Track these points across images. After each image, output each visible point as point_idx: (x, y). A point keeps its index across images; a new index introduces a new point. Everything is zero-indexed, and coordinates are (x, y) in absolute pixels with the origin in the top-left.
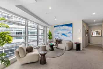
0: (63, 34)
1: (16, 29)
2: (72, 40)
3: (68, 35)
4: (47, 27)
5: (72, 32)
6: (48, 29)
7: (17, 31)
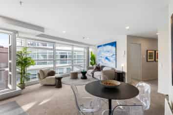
0: (107, 58)
1: (60, 52)
2: (116, 67)
3: (111, 59)
4: (88, 48)
5: (116, 55)
6: (90, 50)
7: (62, 53)
